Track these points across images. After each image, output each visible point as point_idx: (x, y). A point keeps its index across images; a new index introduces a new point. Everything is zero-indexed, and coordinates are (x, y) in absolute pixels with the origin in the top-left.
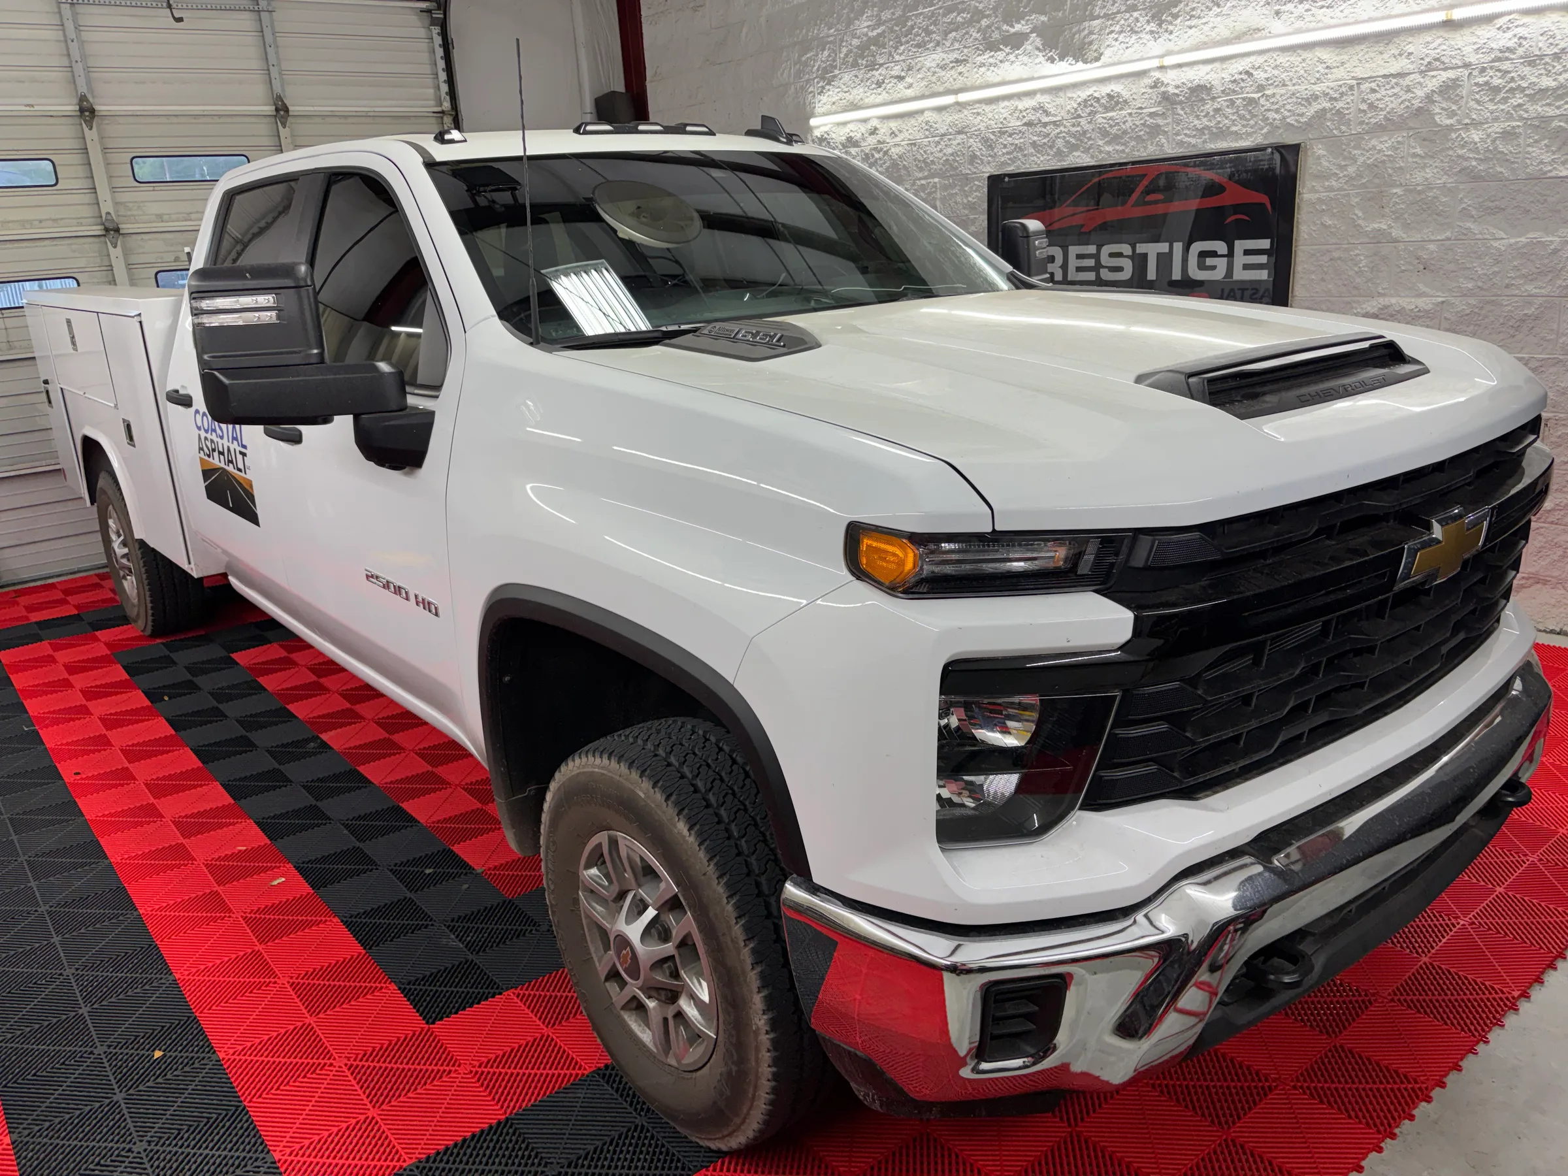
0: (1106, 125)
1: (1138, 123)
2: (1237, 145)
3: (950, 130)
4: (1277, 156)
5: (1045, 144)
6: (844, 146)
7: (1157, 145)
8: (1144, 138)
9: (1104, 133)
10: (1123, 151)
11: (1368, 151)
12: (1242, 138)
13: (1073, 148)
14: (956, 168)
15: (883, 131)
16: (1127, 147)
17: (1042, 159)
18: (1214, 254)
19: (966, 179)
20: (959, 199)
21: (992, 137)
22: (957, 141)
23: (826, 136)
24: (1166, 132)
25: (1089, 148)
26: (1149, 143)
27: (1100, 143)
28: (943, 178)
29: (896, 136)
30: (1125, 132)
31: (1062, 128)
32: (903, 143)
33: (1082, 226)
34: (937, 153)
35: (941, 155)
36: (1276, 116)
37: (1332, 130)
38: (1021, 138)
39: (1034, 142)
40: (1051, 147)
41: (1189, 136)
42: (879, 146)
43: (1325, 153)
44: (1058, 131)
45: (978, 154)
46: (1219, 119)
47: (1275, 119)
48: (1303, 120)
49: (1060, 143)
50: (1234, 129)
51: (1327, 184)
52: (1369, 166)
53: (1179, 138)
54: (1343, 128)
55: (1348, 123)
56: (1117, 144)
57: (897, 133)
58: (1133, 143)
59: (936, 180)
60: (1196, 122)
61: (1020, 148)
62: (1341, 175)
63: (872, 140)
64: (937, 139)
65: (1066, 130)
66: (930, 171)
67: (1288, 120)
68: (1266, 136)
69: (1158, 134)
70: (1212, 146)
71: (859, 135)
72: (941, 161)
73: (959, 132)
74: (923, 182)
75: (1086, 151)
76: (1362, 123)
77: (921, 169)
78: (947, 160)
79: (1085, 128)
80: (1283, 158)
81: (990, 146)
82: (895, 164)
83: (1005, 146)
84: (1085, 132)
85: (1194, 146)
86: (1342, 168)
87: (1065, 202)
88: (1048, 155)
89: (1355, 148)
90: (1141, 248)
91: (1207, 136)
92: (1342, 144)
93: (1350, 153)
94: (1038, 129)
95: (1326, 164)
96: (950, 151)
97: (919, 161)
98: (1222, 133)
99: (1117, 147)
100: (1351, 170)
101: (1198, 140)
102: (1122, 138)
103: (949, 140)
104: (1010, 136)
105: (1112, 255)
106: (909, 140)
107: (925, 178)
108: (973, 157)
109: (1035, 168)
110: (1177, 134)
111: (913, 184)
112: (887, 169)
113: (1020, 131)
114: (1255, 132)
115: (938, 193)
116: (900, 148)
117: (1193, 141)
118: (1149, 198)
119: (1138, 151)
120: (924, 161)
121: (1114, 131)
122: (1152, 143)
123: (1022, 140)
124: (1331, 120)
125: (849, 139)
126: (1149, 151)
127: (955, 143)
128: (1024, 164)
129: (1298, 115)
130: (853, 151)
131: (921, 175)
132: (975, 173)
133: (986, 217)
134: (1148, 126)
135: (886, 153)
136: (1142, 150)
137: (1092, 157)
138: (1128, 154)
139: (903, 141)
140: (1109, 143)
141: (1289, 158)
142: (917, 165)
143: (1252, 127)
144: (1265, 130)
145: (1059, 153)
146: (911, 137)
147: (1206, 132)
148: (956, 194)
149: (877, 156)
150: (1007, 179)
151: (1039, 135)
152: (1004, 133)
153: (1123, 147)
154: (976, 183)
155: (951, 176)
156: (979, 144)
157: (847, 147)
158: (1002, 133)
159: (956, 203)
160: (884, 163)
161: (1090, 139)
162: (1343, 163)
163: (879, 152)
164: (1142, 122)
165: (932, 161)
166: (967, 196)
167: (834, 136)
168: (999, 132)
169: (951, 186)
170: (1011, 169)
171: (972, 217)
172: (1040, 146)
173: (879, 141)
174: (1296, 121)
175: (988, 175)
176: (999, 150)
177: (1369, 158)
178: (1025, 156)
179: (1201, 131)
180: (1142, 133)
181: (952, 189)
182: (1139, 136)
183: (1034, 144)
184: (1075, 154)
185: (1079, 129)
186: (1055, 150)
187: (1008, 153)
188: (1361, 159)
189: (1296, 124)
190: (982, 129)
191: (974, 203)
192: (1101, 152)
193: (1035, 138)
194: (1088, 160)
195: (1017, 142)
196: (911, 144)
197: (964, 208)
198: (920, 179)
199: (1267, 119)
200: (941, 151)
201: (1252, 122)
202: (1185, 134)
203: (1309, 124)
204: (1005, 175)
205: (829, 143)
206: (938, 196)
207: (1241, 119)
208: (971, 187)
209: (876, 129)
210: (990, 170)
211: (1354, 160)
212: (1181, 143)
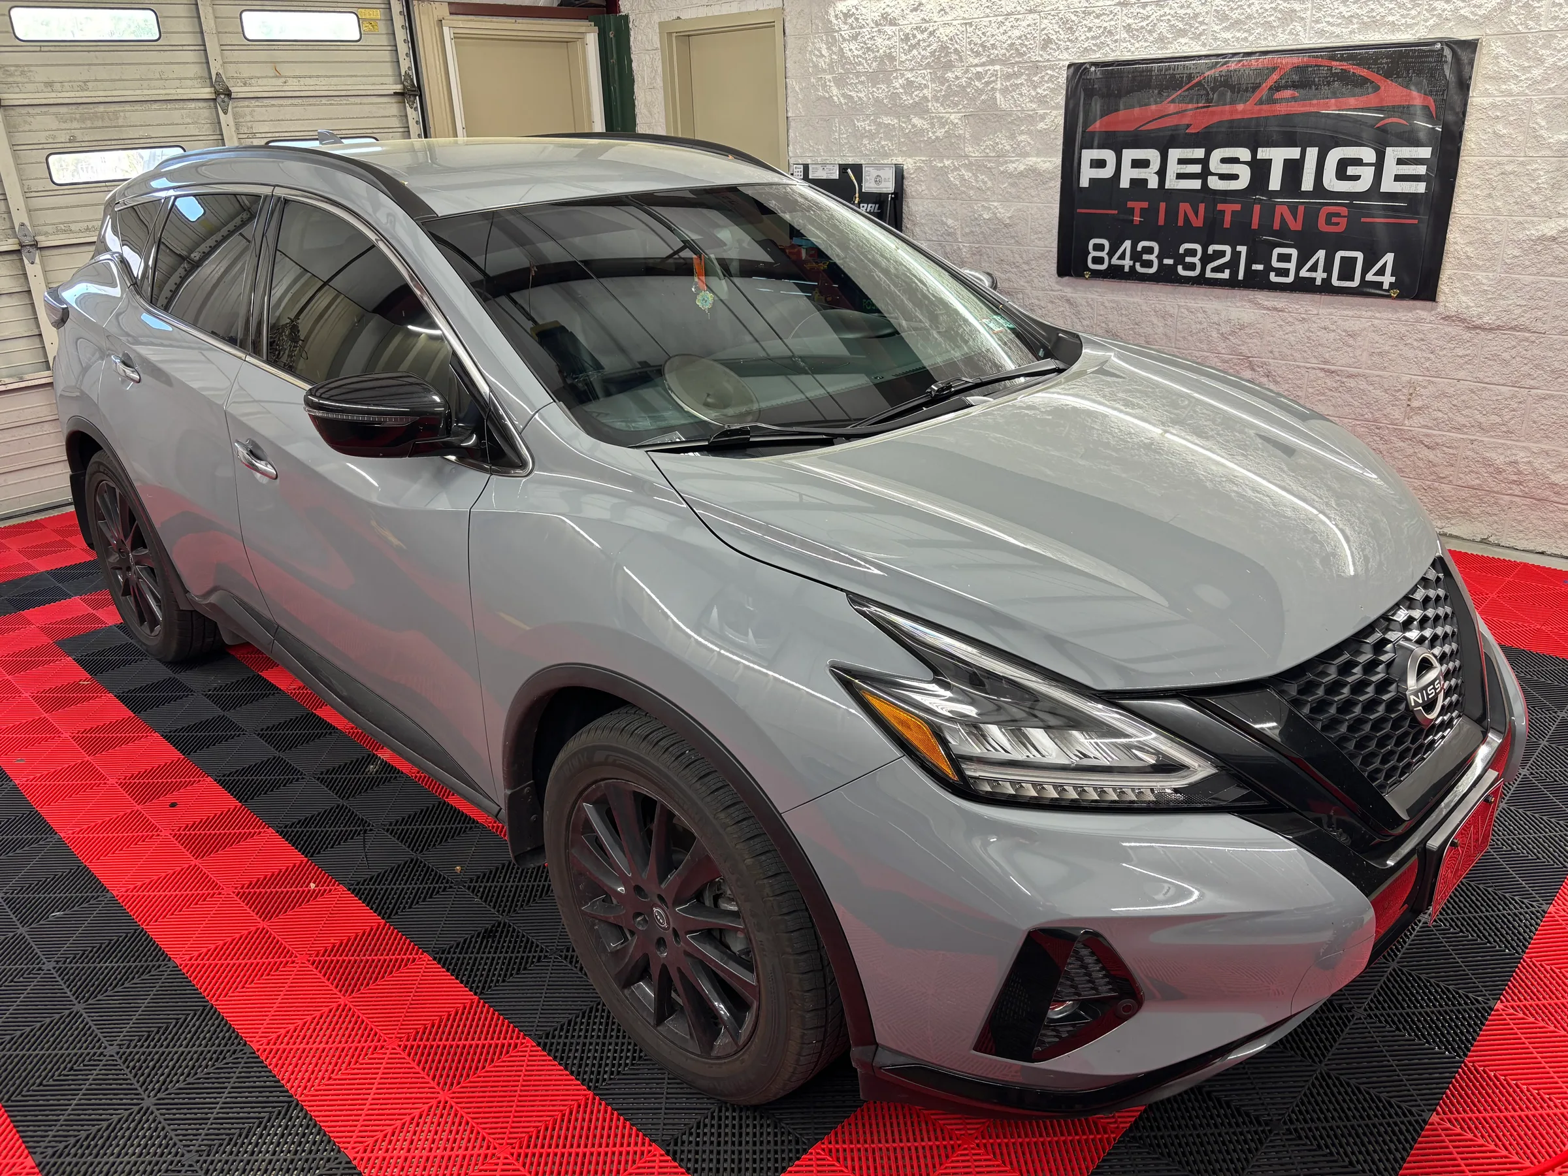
0: (1226, 8)
1: (1267, 7)
2: (1393, 37)
3: (1019, 8)
4: (1447, 52)
5: (1142, 27)
6: (877, 24)
7: (1291, 33)
8: (1275, 24)
9: (1222, 17)
10: (1246, 39)
11: (1559, 51)
12: (1399, 30)
13: (1182, 33)
14: (1023, 54)
15: (929, 7)
16: (1251, 34)
17: (1137, 45)
18: (1358, 162)
19: (1036, 67)
20: (1024, 90)
21: (1074, 18)
22: (1028, 23)
23: (854, 10)
24: (1303, 19)
25: (1200, 34)
26: (1280, 30)
27: (1217, 28)
28: (1004, 65)
29: (946, 13)
30: (1249, 17)
31: (1167, 10)
32: (954, 23)
33: (1188, 126)
34: (1000, 36)
35: (1005, 37)
36: (1446, 6)
37: (1516, 26)
38: (1112, 19)
39: (1129, 25)
40: (1150, 32)
41: (1333, 25)
42: (924, 26)
43: (1504, 51)
44: (1162, 13)
45: (1054, 37)
46: (1372, 7)
47: (1444, 10)
48: (1481, 12)
49: (1163, 27)
50: (1391, 18)
51: (1504, 87)
52: (1560, 68)
53: (1319, 26)
54: (1530, 23)
55: (1537, 18)
56: (1239, 31)
57: (948, 10)
58: (1260, 30)
59: (997, 67)
60: (1343, 9)
61: (1110, 32)
62: (1523, 78)
63: (914, 18)
64: (1000, 19)
65: (1172, 12)
66: (989, 56)
67: (1462, 12)
68: (1431, 29)
69: (1292, 21)
70: (1359, 39)
71: (898, 12)
72: (1005, 45)
73: (1031, 12)
74: (979, 69)
75: (1197, 37)
76: (1555, 18)
77: (978, 54)
78: (1013, 44)
79: (1198, 10)
80: (1454, 53)
81: (1071, 28)
82: (944, 48)
83: (1090, 29)
84: (1196, 16)
85: (1338, 36)
86: (1524, 69)
87: (1168, 96)
88: (1145, 41)
89: (1544, 46)
90: (1263, 153)
91: (1356, 26)
92: (1528, 42)
93: (1536, 52)
94: (1135, 9)
95: (1505, 64)
96: (1017, 33)
97: (975, 44)
98: (1374, 23)
99: (1238, 35)
100: (1537, 73)
101: (1343, 30)
102: (1245, 24)
103: (1017, 20)
104: (1098, 17)
105: (1224, 161)
106: (964, 19)
107: (983, 64)
108: (1048, 41)
109: (1127, 56)
110: (1317, 22)
111: (967, 71)
112: (933, 53)
113: (1111, 12)
114: (1416, 24)
115: (999, 83)
116: (952, 28)
117: (1337, 30)
118: (1277, 95)
119: (1265, 39)
120: (982, 45)
121: (1235, 15)
122: (1284, 31)
123: (1113, 23)
124: (1515, 13)
125: (884, 16)
126: (1281, 40)
127: (1024, 24)
128: (1113, 51)
129: (1475, 6)
130: (889, 29)
131: (976, 61)
132: (1048, 60)
133: (1062, 111)
134: (1281, 11)
135: (932, 34)
136: (1270, 38)
137: (1204, 45)
138: (1252, 43)
139: (955, 19)
140: (1227, 29)
141: (1464, 56)
142: (972, 50)
143: (1413, 18)
144: (1431, 22)
145: (1161, 39)
146: (966, 16)
147: (1355, 21)
148: (1022, 84)
149: (919, 37)
150: (1093, 69)
151: (1135, 17)
152: (1090, 14)
153: (1246, 35)
154: (1049, 72)
155: (1020, 62)
156: (1056, 27)
157: (881, 24)
158: (1087, 13)
159: (1021, 94)
160: (929, 46)
161: (1202, 23)
162: (1527, 64)
163: (922, 32)
164: (1273, 5)
165: (992, 45)
166: (1035, 87)
167: (864, 11)
168: (1084, 12)
169: (1016, 75)
170: (1097, 57)
171: (1041, 112)
172: (1137, 30)
173: (923, 19)
174: (1472, 13)
175: (1067, 63)
176: (1081, 34)
177: (1560, 60)
178: (1116, 41)
179: (1349, 20)
180: (1273, 18)
181: (1017, 78)
182: (1268, 22)
183: (1128, 28)
184: (1183, 40)
185: (1189, 11)
186: (1155, 35)
187: (1093, 38)
188: (1551, 60)
189: (1472, 17)
190: (1062, 8)
191: (1045, 96)
192: (1216, 39)
193: (1130, 21)
194: (1198, 48)
195: (1105, 24)
196: (966, 24)
197: (1031, 101)
198: (976, 65)
199: (1435, 9)
200: (1005, 32)
201: (1413, 12)
202: (1328, 23)
203: (1487, 18)
204: (1093, 64)
205: (857, 19)
206: (999, 86)
207: (1400, 8)
208: (1042, 77)
209: (921, 4)
210: (1069, 57)
211: (1541, 61)
212: (1322, 33)
